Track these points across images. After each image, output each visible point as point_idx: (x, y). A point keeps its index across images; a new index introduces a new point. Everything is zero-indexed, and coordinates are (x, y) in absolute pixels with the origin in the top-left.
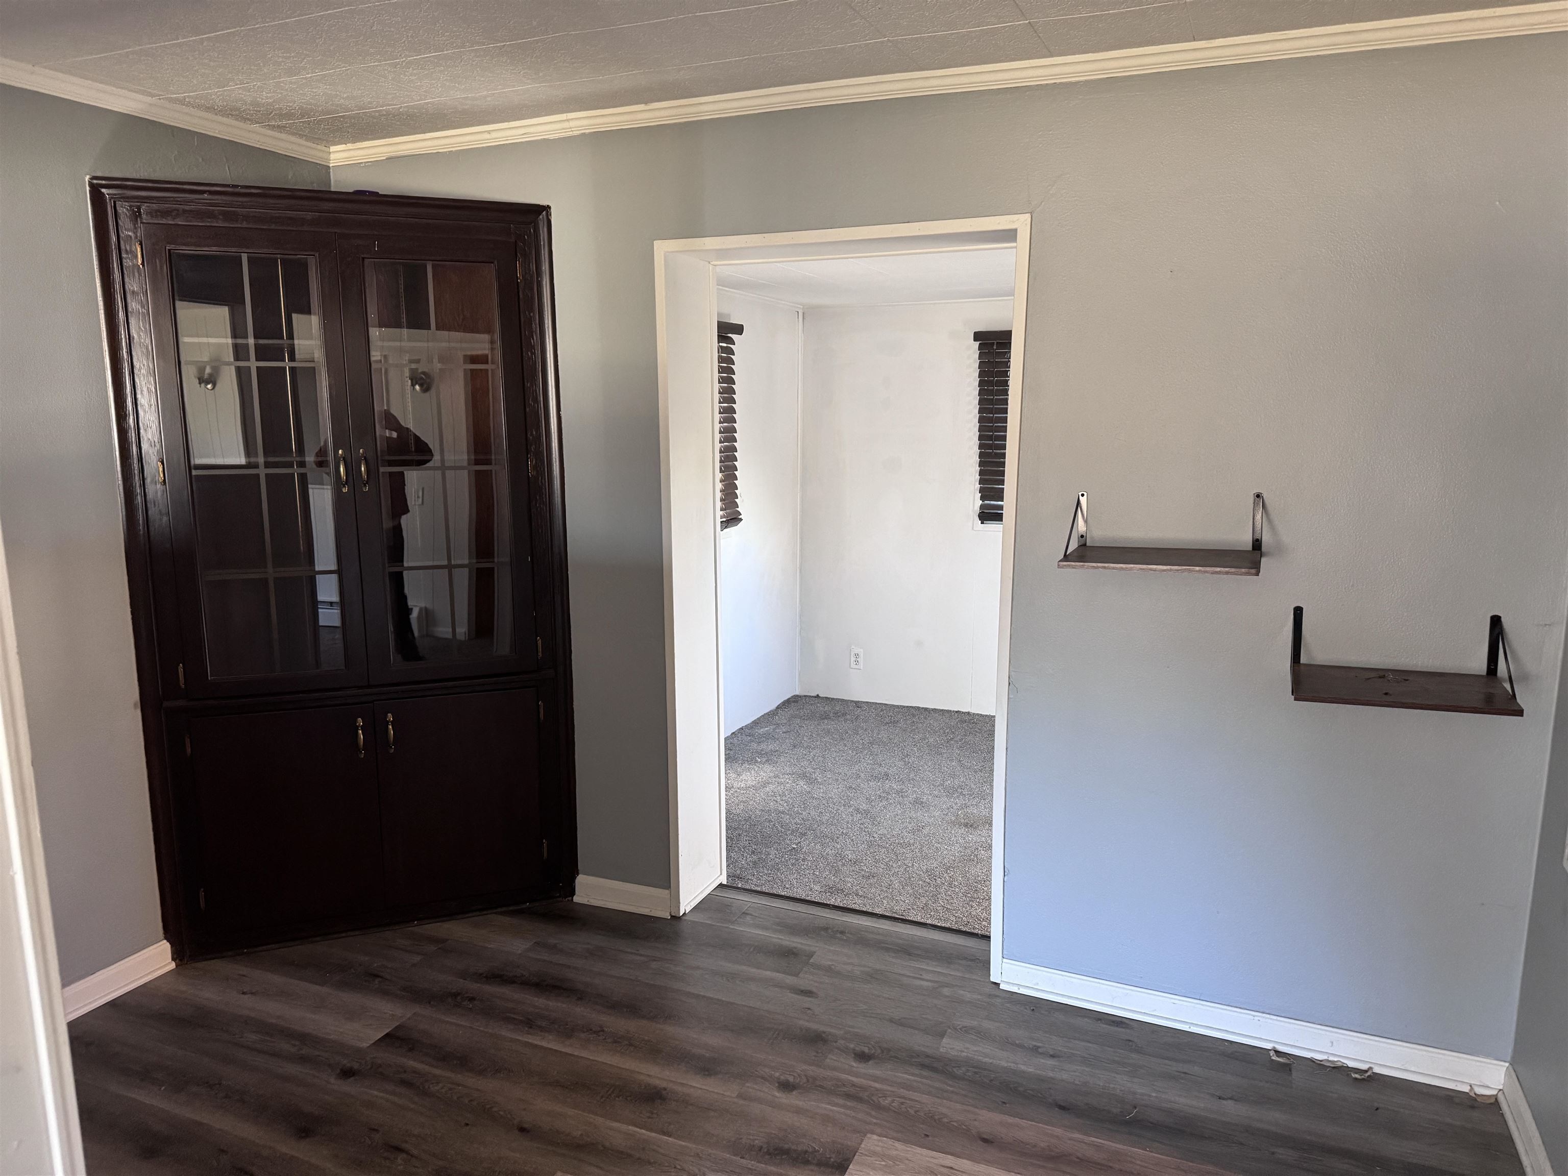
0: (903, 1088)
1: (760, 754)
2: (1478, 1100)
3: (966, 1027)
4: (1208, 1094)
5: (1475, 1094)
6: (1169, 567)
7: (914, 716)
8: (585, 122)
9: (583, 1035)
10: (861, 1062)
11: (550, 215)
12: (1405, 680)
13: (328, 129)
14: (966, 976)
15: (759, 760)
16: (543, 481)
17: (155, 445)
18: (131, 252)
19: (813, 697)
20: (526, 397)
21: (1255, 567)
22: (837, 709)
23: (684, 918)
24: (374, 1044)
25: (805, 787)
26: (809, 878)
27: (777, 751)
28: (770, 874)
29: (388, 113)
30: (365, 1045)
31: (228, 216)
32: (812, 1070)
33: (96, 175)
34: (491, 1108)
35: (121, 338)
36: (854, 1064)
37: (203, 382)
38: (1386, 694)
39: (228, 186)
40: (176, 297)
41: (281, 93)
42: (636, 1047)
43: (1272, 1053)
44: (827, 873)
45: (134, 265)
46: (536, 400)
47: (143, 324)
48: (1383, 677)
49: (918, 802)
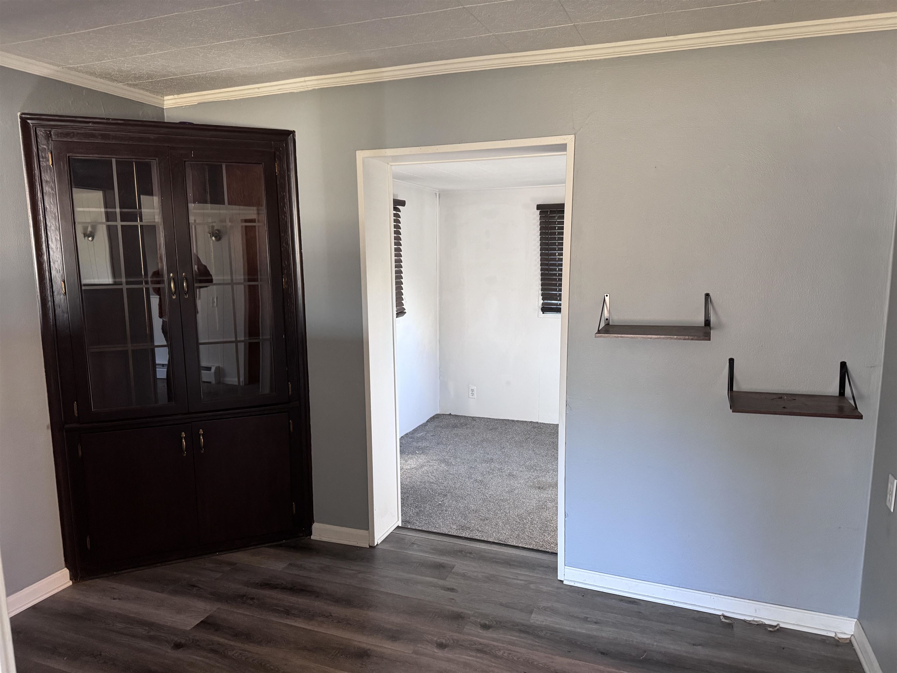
0: (510, 645)
1: (418, 448)
2: (840, 641)
3: (544, 607)
4: (687, 642)
5: (838, 638)
6: (659, 336)
7: (506, 425)
8: (316, 82)
9: (319, 619)
10: (484, 630)
11: (295, 136)
12: (793, 399)
13: (163, 86)
14: (543, 577)
15: (418, 452)
16: (292, 291)
17: (60, 272)
18: (45, 158)
19: (448, 415)
20: (281, 243)
21: (707, 336)
22: (462, 421)
23: (377, 547)
24: (194, 627)
25: (445, 467)
26: (449, 521)
27: (428, 447)
28: (427, 520)
29: (199, 76)
30: (188, 628)
31: (104, 137)
32: (456, 636)
33: (23, 112)
34: (265, 664)
35: (39, 208)
36: (480, 631)
37: (87, 236)
38: (784, 408)
39: (104, 119)
40: (73, 186)
41: (136, 65)
42: (351, 625)
43: (722, 617)
44: (460, 518)
45: (47, 165)
46: (287, 244)
47: (52, 200)
48: (781, 398)
49: (510, 475)
